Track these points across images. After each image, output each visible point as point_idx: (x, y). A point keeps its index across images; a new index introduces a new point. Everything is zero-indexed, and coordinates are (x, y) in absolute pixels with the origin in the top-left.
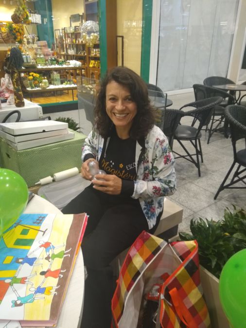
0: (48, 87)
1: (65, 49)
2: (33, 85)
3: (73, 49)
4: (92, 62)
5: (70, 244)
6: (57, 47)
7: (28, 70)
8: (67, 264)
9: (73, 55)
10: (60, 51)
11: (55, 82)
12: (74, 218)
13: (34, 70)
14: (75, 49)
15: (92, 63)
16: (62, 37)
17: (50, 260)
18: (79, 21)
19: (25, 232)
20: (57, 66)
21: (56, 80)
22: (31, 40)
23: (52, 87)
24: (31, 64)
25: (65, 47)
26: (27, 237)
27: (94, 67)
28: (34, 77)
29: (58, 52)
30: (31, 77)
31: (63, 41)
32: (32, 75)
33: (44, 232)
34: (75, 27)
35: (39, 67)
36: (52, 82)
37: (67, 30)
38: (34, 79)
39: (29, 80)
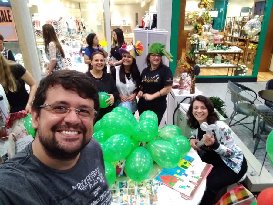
0: (212, 65)
1: (232, 32)
2: (201, 63)
3: (238, 33)
4: (252, 44)
5: (202, 175)
6: (226, 29)
7: (200, 53)
8: (199, 182)
9: (237, 38)
10: (227, 33)
11: (217, 62)
12: (207, 165)
13: (205, 53)
14: (240, 33)
15: (251, 46)
16: (232, 23)
17: (193, 178)
18: (248, 12)
19: (185, 163)
20: (221, 51)
21: (218, 60)
22: (207, 29)
23: (214, 65)
24: (203, 49)
25: (232, 30)
26: (186, 165)
27: (252, 49)
28: (203, 58)
29: (226, 33)
30: (201, 58)
31: (232, 25)
32: (203, 57)
33: (193, 166)
34: (244, 17)
35: (209, 51)
36: (215, 61)
37: (236, 19)
38: (203, 59)
39: (200, 60)
